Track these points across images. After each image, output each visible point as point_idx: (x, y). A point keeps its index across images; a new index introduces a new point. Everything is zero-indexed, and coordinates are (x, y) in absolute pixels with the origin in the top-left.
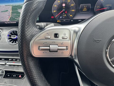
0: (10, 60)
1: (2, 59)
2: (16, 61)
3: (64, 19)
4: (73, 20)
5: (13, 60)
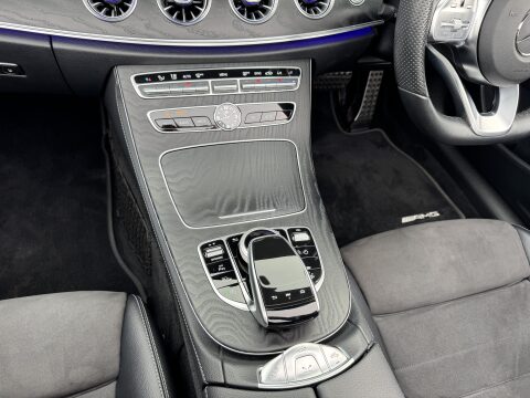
0: (245, 74)
1: (221, 75)
2: (263, 75)
5: (256, 73)
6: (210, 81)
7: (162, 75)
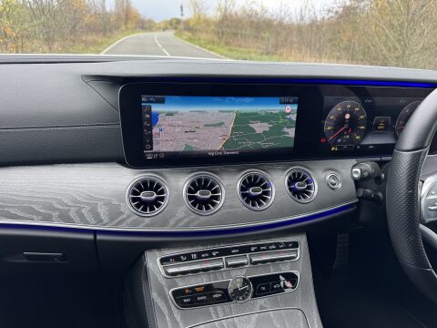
0: (253, 249)
1: (233, 251)
2: (268, 249)
3: (345, 143)
4: (361, 146)
5: (262, 248)
6: (224, 257)
7: (184, 255)
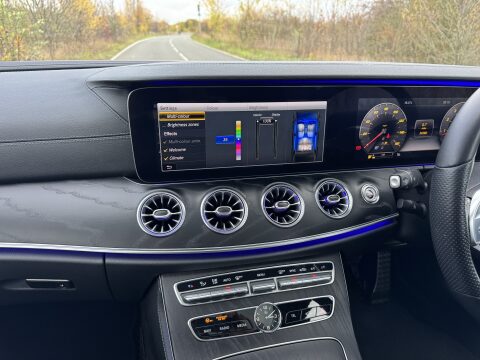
1: (259, 275)
2: (298, 272)
4: (401, 153)
5: (290, 271)
6: (248, 282)
7: (204, 280)
